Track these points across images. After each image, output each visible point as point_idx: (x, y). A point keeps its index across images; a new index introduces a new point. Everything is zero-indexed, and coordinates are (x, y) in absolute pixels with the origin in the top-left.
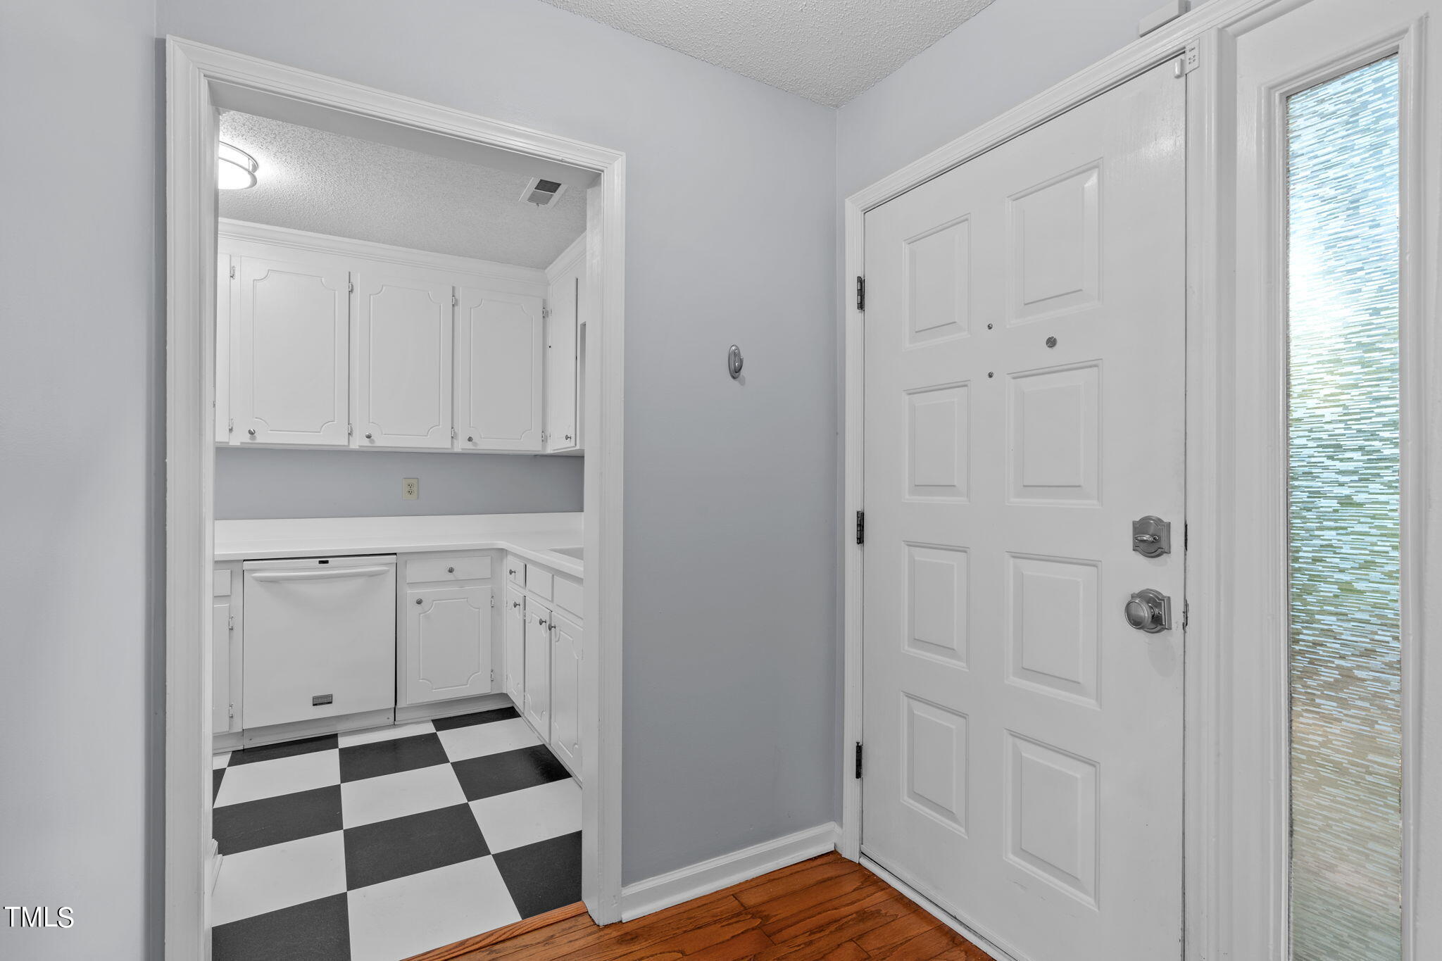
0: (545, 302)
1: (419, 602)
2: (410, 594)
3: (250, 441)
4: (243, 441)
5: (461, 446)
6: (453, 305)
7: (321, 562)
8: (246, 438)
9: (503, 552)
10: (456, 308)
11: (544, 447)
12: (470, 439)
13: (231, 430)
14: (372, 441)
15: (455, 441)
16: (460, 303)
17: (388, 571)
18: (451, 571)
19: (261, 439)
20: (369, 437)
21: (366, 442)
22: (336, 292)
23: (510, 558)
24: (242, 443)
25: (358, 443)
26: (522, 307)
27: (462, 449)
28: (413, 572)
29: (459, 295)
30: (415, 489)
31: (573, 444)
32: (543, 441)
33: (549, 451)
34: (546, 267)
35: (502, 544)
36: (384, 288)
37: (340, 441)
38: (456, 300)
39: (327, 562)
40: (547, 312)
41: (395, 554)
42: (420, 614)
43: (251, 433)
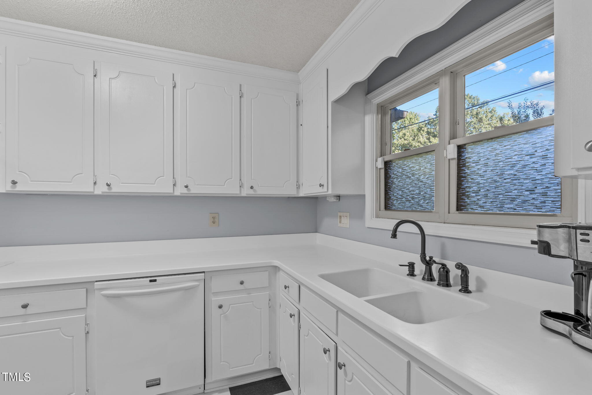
0: (298, 95)
1: (220, 307)
2: (214, 300)
3: (107, 191)
4: (104, 191)
5: (246, 192)
6: (240, 97)
7: (151, 281)
8: (105, 189)
9: (276, 269)
10: (242, 99)
11: (298, 192)
12: (252, 188)
13: (95, 183)
14: (189, 190)
15: (242, 189)
16: (245, 96)
17: (198, 285)
18: (242, 283)
19: (116, 189)
20: (186, 187)
21: (185, 191)
22: (165, 87)
23: (281, 273)
24: (102, 192)
25: (180, 191)
26: (284, 98)
27: (247, 194)
28: (216, 284)
29: (244, 90)
30: (216, 220)
31: (326, 190)
32: (297, 188)
33: (301, 194)
34: (299, 71)
35: (277, 263)
36: (196, 84)
37: (168, 190)
38: (242, 93)
39: (155, 281)
40: (299, 102)
41: (204, 272)
42: (221, 315)
43: (108, 185)
